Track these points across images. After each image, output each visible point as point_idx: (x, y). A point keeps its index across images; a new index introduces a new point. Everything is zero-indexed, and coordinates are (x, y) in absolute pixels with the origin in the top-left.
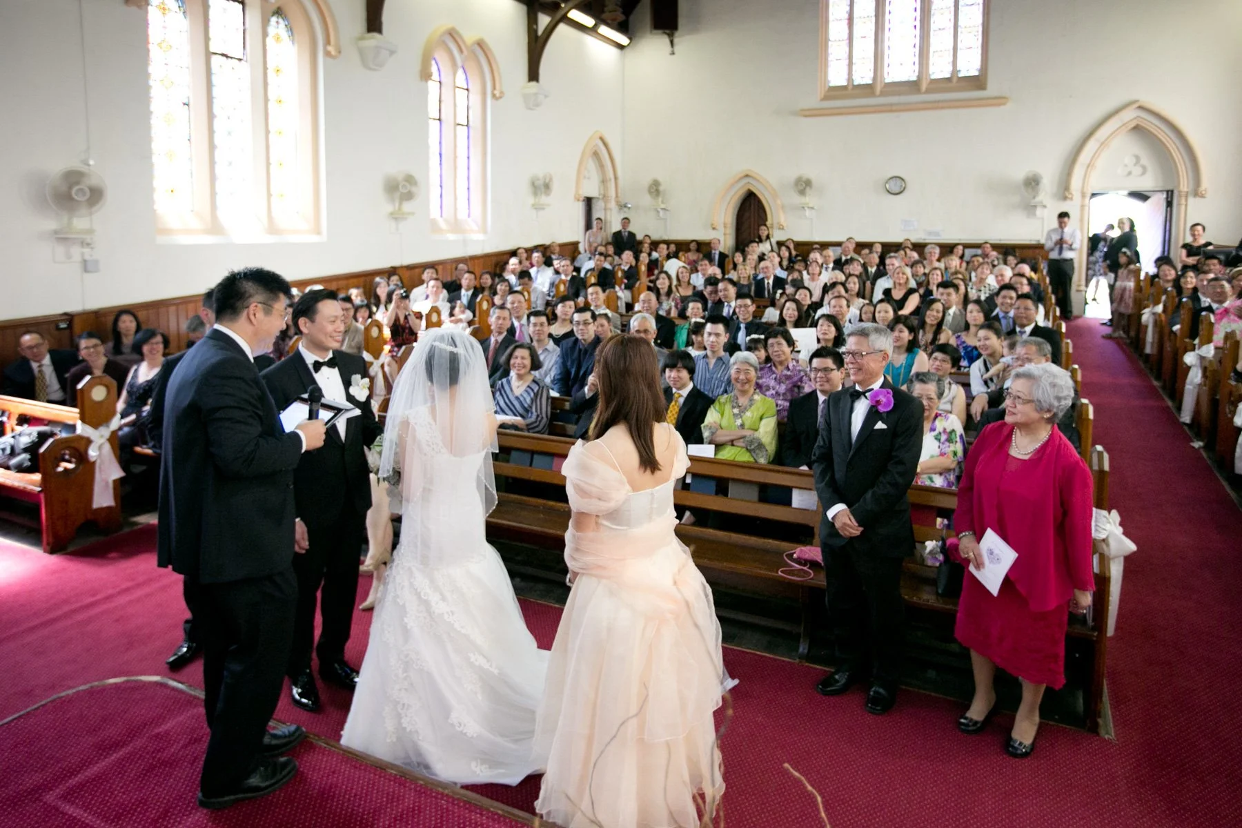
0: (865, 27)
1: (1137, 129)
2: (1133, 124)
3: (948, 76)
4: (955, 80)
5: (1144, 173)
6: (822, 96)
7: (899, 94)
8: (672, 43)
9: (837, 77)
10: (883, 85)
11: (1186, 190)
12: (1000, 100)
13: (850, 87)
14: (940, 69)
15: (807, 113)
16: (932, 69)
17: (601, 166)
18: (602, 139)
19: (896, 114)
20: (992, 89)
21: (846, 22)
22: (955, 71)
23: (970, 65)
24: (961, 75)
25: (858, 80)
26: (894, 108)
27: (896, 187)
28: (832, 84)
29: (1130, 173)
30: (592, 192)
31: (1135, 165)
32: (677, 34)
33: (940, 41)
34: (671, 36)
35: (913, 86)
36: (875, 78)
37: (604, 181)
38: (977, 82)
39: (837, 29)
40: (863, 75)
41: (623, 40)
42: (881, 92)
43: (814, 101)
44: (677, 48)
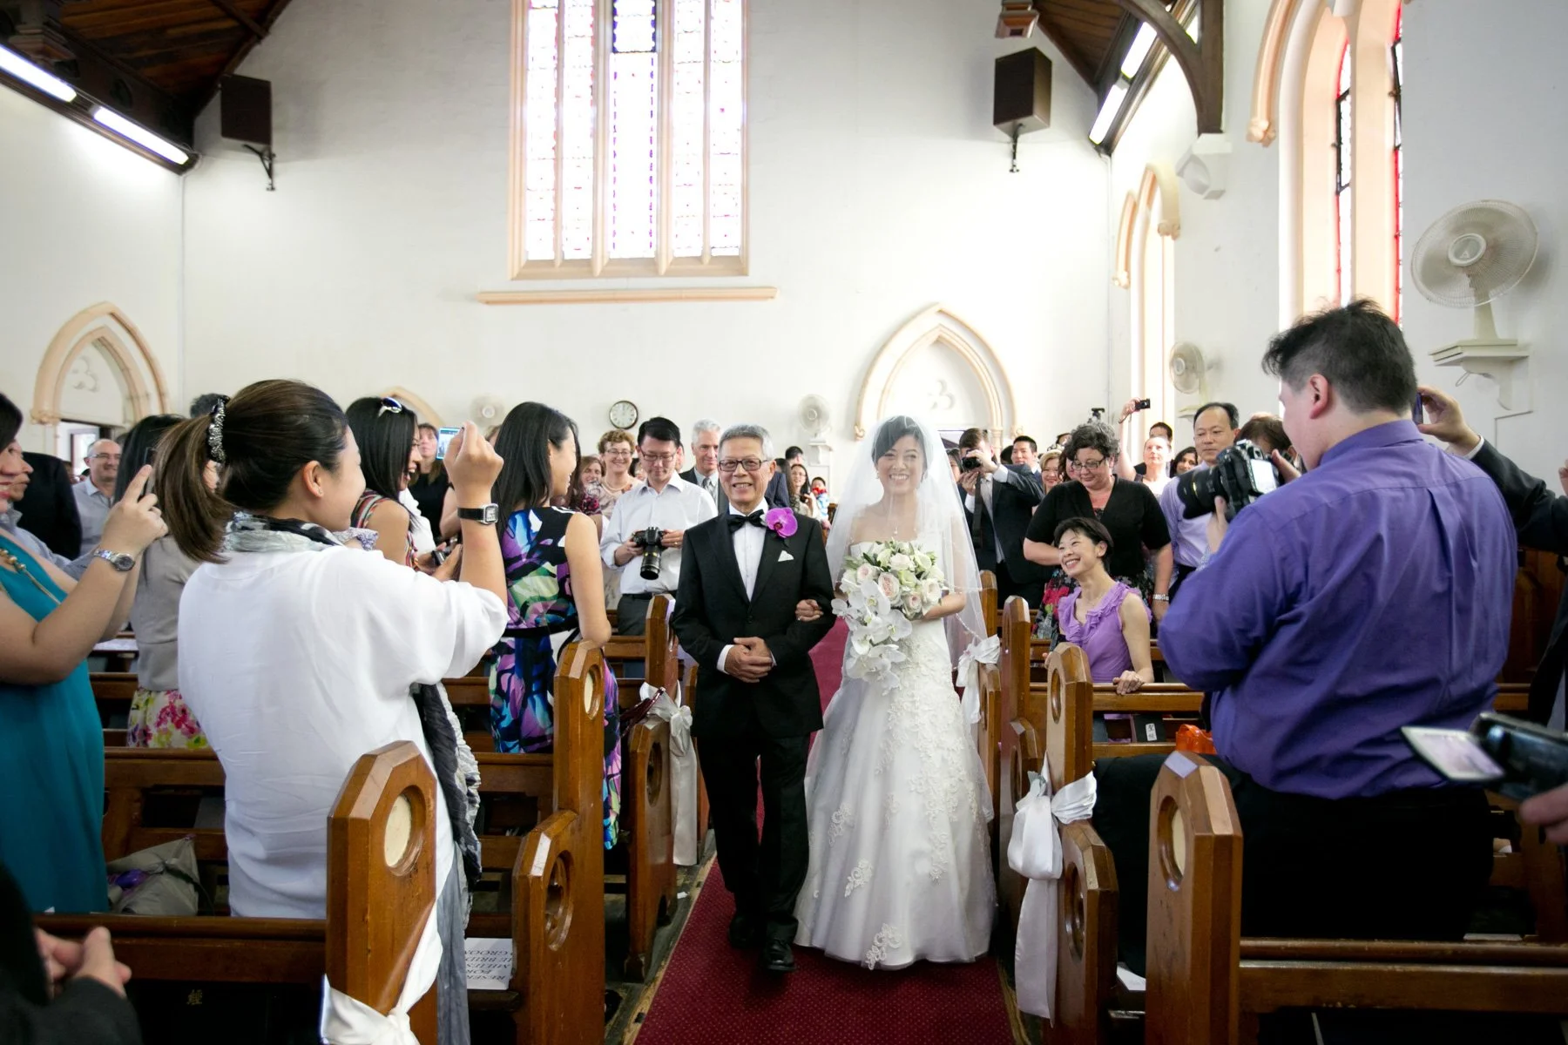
0: (578, 170)
1: (939, 342)
2: (934, 338)
3: (698, 253)
4: (707, 260)
5: (952, 405)
6: (515, 275)
7: (628, 276)
8: (270, 172)
9: (538, 247)
10: (606, 261)
11: (1001, 428)
12: (765, 293)
13: (558, 263)
14: (686, 243)
15: (490, 298)
16: (674, 242)
17: (124, 370)
18: (120, 320)
19: (623, 303)
20: (755, 275)
21: (552, 163)
22: (707, 246)
23: (726, 242)
24: (715, 253)
25: (570, 255)
26: (618, 294)
27: (625, 417)
28: (532, 257)
29: (935, 405)
30: (109, 415)
31: (941, 394)
32: (278, 154)
33: (685, 201)
34: (267, 157)
35: (650, 265)
36: (594, 250)
37: (132, 398)
38: (737, 265)
39: (537, 172)
40: (576, 245)
41: (180, 157)
42: (602, 271)
43: (501, 281)
44: (278, 181)
